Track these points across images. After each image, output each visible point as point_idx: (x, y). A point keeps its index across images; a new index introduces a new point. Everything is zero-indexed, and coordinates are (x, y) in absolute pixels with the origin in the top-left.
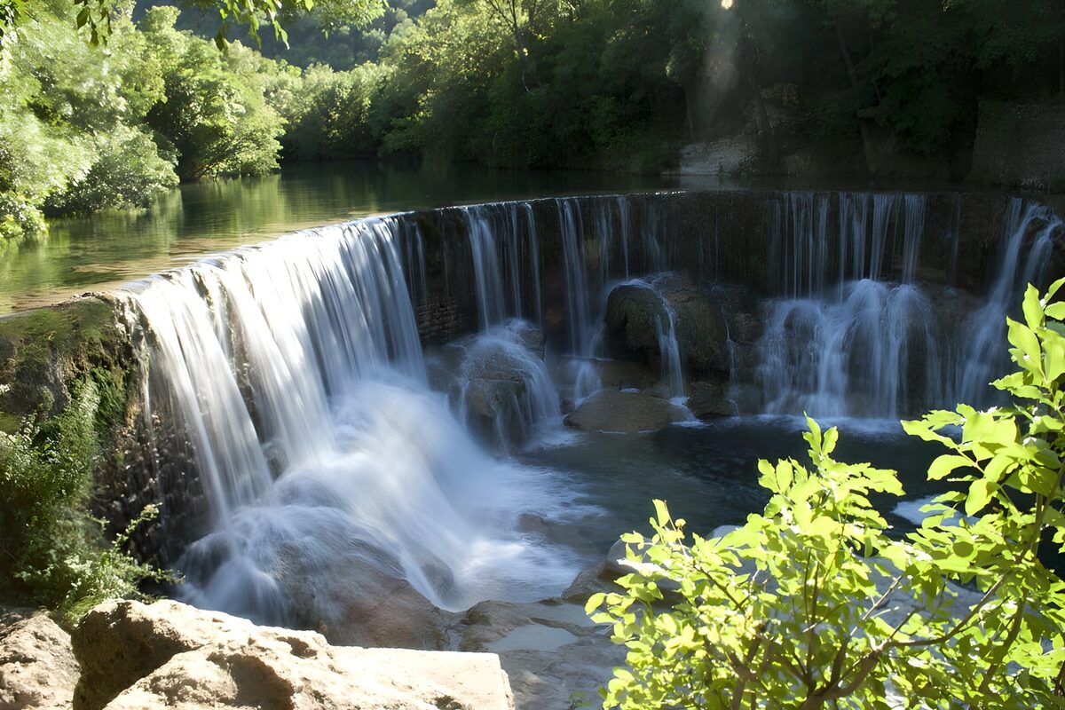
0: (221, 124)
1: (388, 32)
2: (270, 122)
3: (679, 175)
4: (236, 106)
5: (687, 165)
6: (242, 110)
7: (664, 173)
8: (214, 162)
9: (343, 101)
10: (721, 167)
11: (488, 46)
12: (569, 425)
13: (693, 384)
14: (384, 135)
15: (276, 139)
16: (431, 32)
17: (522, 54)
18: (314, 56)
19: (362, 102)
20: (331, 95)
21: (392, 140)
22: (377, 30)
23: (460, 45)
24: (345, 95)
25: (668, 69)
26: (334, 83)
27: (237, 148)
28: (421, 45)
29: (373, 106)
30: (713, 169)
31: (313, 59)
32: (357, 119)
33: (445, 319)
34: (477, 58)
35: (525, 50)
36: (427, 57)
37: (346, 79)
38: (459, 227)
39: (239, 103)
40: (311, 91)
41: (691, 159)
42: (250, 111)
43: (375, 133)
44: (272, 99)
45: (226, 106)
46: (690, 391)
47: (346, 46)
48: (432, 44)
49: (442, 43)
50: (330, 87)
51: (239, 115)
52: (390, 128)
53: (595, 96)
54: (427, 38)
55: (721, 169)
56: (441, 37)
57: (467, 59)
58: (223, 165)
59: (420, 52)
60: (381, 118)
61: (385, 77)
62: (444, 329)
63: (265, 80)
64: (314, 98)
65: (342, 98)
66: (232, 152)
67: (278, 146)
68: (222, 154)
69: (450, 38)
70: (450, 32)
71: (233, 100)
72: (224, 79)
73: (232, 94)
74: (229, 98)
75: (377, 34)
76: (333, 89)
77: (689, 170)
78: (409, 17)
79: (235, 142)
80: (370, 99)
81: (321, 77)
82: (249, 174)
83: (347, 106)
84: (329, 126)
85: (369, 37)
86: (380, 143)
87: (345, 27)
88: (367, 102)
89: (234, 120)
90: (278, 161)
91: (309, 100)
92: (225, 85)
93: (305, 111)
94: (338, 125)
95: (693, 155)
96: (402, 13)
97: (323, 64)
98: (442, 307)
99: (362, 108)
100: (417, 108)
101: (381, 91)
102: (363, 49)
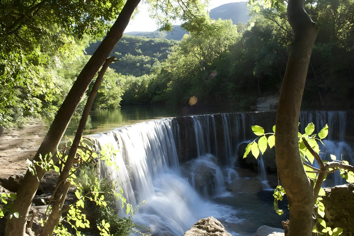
0: (103, 92)
1: (152, 65)
2: (119, 91)
3: (257, 107)
4: (108, 86)
5: (259, 104)
6: (110, 87)
7: (251, 107)
8: (100, 104)
9: (139, 86)
10: (271, 104)
11: (190, 67)
12: (229, 190)
13: (269, 176)
14: (154, 96)
15: (121, 97)
16: (172, 63)
17: (203, 69)
18: (128, 72)
19: (145, 86)
20: (135, 84)
21: (156, 98)
22: (148, 64)
23: (180, 67)
24: (140, 84)
25: (254, 73)
26: (136, 80)
27: (108, 100)
28: (168, 67)
29: (149, 88)
30: (268, 105)
31: (128, 74)
32: (143, 92)
33: (185, 153)
34: (186, 72)
35: (204, 68)
36: (170, 71)
37: (140, 79)
38: (190, 123)
39: (109, 85)
40: (129, 83)
41: (260, 102)
42: (113, 88)
43: (150, 96)
44: (118, 85)
45: (106, 86)
46: (268, 179)
47: (138, 69)
48: (172, 67)
49: (175, 67)
50: (135, 81)
51: (109, 89)
52: (155, 94)
53: (228, 82)
54: (170, 65)
55: (271, 105)
56: (175, 65)
57: (183, 71)
58: (103, 105)
59: (168, 69)
60: (152, 91)
61: (153, 78)
62: (185, 157)
63: (116, 79)
64: (130, 85)
65: (138, 85)
66: (106, 101)
67: (120, 99)
68: (103, 102)
69: (177, 65)
70: (177, 63)
71: (107, 84)
72: (105, 78)
73: (107, 82)
74: (106, 83)
75: (149, 66)
76: (136, 82)
77: (260, 106)
78: (158, 60)
79: (107, 98)
80: (148, 85)
81: (132, 78)
82: (111, 108)
83: (140, 87)
84: (134, 94)
85: (146, 67)
86: (151, 99)
87: (138, 64)
88: (147, 86)
89: (108, 90)
90: (120, 104)
91: (128, 85)
92: (105, 79)
93: (127, 89)
94: (138, 93)
95: (261, 101)
96: (156, 59)
97: (131, 75)
98: (184, 149)
99: (145, 88)
100: (167, 87)
101: (152, 83)
102: (144, 71)
